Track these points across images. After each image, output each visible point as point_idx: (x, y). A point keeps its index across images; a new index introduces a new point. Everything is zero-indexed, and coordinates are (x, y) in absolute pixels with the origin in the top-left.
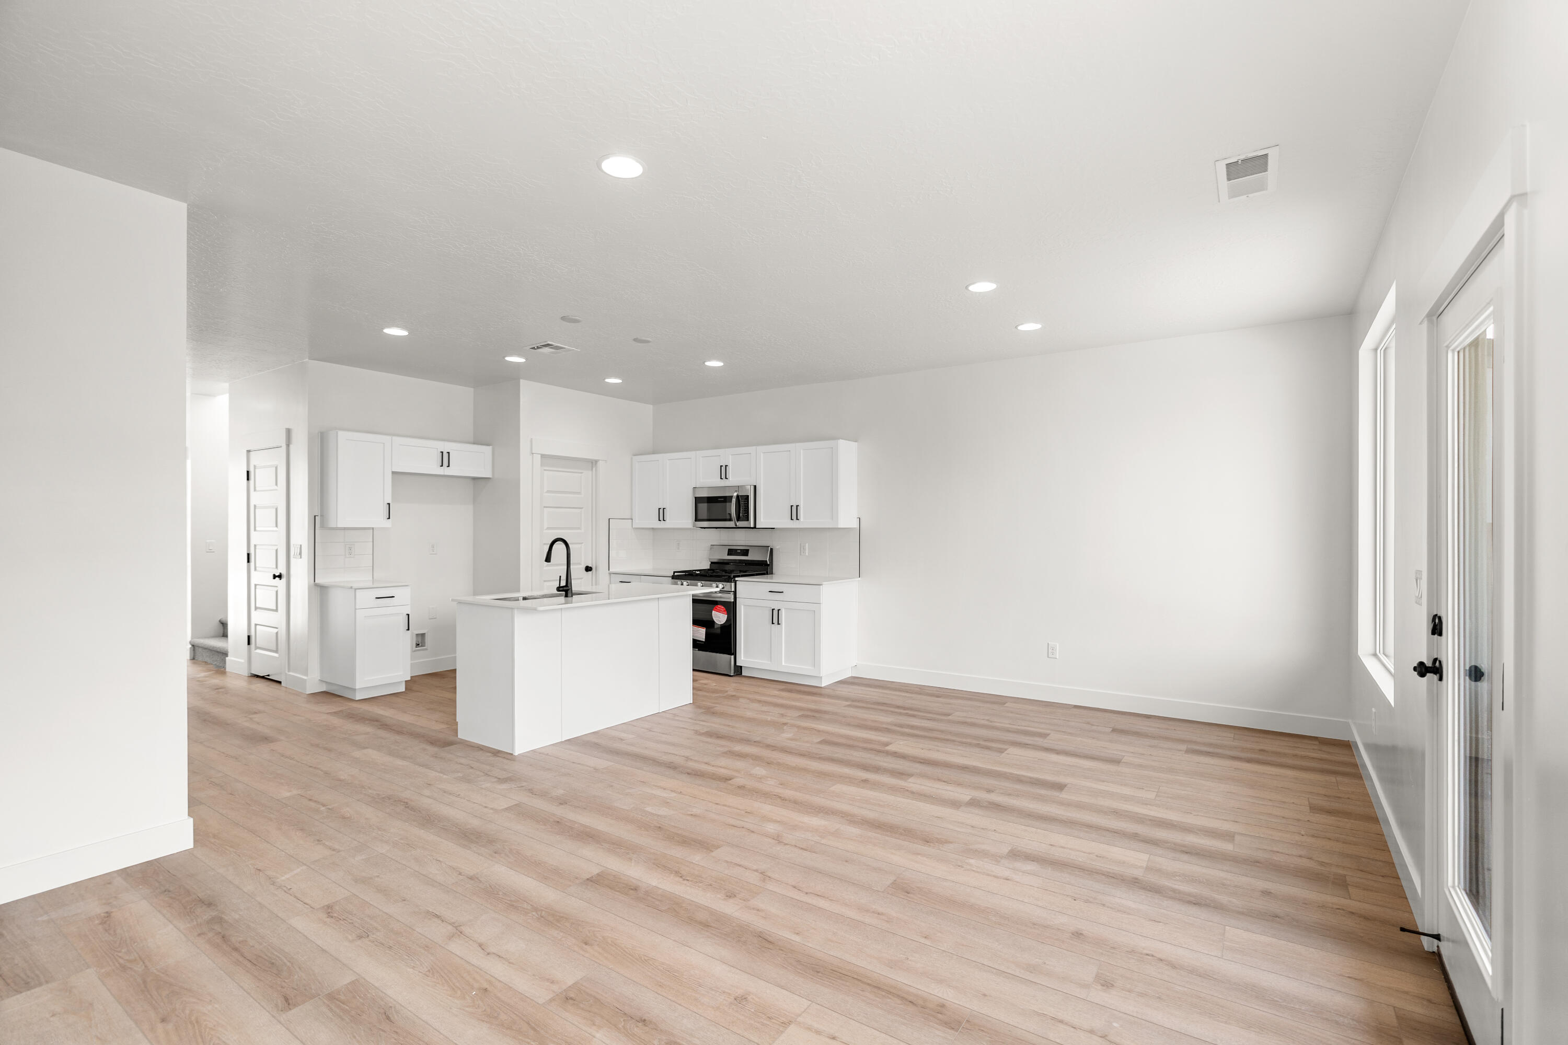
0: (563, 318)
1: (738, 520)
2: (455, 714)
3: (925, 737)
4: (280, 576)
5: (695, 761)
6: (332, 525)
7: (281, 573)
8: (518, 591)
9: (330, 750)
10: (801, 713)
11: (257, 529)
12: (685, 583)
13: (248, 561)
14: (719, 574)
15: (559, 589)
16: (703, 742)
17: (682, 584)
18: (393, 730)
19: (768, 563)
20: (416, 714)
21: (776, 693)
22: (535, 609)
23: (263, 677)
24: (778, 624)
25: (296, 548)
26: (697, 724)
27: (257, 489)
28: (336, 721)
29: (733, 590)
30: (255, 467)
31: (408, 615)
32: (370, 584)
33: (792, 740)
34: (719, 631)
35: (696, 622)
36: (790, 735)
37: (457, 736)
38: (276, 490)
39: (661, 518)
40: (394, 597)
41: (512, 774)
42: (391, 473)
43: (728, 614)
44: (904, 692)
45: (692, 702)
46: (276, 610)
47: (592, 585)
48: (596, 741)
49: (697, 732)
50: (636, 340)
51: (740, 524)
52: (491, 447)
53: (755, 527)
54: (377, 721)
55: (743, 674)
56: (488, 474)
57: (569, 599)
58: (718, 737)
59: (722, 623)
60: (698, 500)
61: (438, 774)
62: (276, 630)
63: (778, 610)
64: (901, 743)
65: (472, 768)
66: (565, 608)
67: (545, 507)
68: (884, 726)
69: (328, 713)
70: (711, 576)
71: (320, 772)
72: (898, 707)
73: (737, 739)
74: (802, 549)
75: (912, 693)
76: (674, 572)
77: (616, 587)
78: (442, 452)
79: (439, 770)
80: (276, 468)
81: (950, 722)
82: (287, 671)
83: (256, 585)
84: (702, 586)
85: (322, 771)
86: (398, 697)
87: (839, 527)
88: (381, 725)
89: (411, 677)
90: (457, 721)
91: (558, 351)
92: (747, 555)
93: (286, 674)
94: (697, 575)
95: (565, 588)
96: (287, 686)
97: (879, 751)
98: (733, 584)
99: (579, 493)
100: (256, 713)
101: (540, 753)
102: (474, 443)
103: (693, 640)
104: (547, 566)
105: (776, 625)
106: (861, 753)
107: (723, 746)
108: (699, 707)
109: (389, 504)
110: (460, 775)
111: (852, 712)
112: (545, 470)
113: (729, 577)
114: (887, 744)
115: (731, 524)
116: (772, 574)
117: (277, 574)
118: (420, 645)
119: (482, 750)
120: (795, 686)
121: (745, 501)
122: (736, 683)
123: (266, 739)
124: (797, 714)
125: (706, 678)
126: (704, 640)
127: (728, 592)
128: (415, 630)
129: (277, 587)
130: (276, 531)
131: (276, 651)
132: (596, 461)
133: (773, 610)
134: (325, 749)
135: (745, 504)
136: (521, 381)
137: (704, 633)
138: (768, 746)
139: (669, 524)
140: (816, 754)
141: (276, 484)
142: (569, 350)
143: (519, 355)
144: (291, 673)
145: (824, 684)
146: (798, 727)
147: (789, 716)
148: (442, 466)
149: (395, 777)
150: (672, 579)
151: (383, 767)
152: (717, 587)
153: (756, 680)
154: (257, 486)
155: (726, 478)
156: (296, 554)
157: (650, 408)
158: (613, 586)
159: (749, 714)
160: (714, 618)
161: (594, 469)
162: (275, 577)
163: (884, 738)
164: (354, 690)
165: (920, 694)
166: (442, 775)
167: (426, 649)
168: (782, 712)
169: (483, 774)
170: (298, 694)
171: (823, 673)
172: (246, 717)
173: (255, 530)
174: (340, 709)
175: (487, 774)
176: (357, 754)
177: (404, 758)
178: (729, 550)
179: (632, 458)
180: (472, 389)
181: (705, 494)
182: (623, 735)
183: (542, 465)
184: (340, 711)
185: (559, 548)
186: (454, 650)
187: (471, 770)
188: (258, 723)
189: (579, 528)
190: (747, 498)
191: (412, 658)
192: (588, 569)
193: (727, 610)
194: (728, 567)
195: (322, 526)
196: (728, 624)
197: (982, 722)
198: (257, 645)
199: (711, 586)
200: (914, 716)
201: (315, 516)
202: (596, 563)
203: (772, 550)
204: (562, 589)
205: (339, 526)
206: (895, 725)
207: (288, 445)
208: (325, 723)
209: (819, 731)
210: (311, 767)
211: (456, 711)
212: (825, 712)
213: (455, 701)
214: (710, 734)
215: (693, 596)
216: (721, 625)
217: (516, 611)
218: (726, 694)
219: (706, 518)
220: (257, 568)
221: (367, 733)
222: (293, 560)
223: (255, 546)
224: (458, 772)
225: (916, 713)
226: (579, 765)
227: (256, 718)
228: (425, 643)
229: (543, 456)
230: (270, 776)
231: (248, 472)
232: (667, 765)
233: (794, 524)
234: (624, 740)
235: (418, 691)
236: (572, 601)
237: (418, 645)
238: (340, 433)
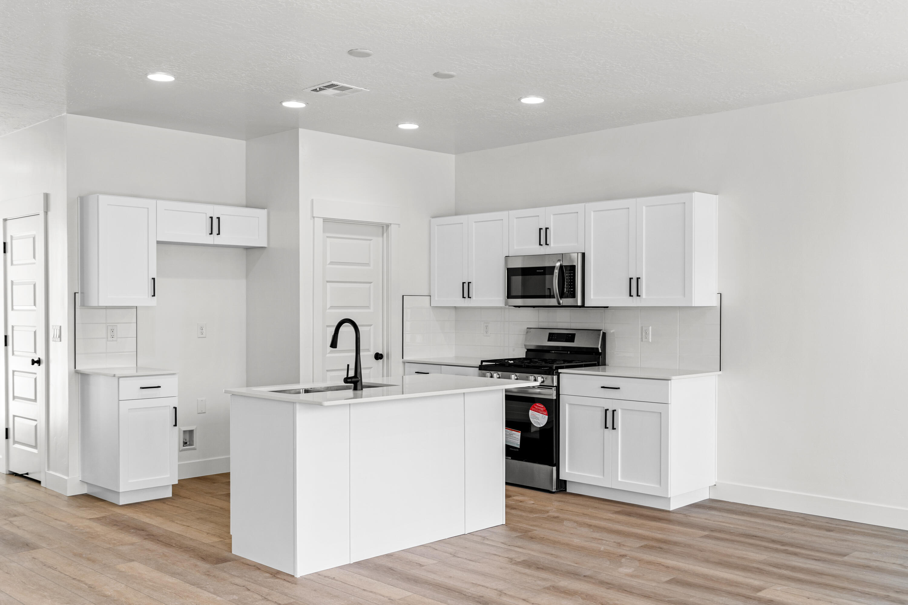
0: (351, 52)
1: (561, 297)
2: (228, 526)
3: (811, 583)
4: (39, 362)
5: (511, 596)
6: (94, 303)
7: (39, 358)
8: (298, 382)
9: (94, 561)
10: (643, 543)
11: (15, 308)
12: (495, 375)
13: (6, 345)
14: (537, 364)
15: (346, 380)
16: (520, 573)
17: (492, 377)
18: (161, 541)
19: (600, 351)
20: (185, 524)
21: (614, 516)
22: (320, 404)
23: (21, 476)
24: (613, 428)
25: (55, 330)
26: (511, 550)
27: (14, 263)
28: (99, 528)
29: (555, 384)
30: (12, 237)
31: (175, 408)
32: (133, 372)
33: (632, 576)
34: (537, 436)
35: (510, 424)
36: (629, 571)
37: (232, 552)
38: (34, 263)
39: (466, 295)
40: (160, 387)
41: (294, 600)
42: (156, 243)
43: (549, 415)
44: (781, 522)
45: (504, 523)
46: (35, 400)
47: (383, 376)
48: (390, 565)
49: (511, 561)
50: (436, 75)
51: (564, 302)
52: (266, 210)
53: (583, 306)
54: (143, 530)
55: (569, 490)
56: (263, 243)
57: (359, 392)
58: (538, 568)
59: (542, 426)
60: (511, 272)
61: (211, 595)
62: (34, 423)
63: (614, 411)
64: (779, 588)
65: (249, 590)
66: (355, 404)
67: (328, 282)
68: (755, 565)
69: (90, 519)
70: (528, 367)
71: (84, 585)
72: (774, 541)
73: (562, 571)
74: (644, 334)
75: (792, 524)
76: (482, 362)
77: (412, 379)
78: (211, 218)
79: (212, 590)
80: (34, 238)
81: (845, 564)
82: (46, 469)
83: (14, 371)
84: (517, 379)
85: (86, 584)
86: (164, 503)
87: (693, 306)
88: (148, 535)
89: (179, 480)
90: (231, 534)
91: (344, 92)
92: (573, 341)
93: (46, 472)
94: (511, 365)
95: (353, 380)
96: (47, 487)
97: (749, 598)
98: (555, 377)
99: (368, 264)
100: (15, 516)
101: (325, 577)
102: (247, 206)
103: (507, 446)
104: (331, 352)
105: (609, 431)
106: (724, 598)
107: (544, 579)
108: (514, 529)
109: (154, 279)
110: (235, 597)
111: (710, 544)
112: (328, 237)
113: (551, 368)
114: (759, 589)
115: (553, 302)
116: (605, 365)
117: (36, 359)
118: (188, 443)
119: (259, 569)
120: (639, 509)
121: (570, 273)
122: (560, 501)
123: (27, 546)
124: (640, 543)
125: (523, 495)
126: (519, 447)
127: (550, 387)
128: (183, 426)
129: (35, 374)
130: (34, 310)
131: (35, 447)
132: (388, 226)
133: (606, 410)
134: (89, 559)
135: (570, 276)
136: (300, 130)
137: (519, 437)
138: (602, 583)
139: (476, 301)
140: (665, 596)
141: (34, 257)
142: (357, 91)
143: (298, 99)
144: (51, 472)
145: (673, 506)
146: (640, 560)
147: (628, 546)
148: (211, 233)
149: (164, 596)
150: (479, 370)
151: (151, 584)
152: (535, 380)
153: (585, 499)
154: (14, 259)
155: (546, 244)
156: (55, 336)
157: (452, 157)
158: (407, 378)
159: (576, 541)
160: (531, 419)
161: (385, 234)
162: (33, 362)
163: (755, 581)
164: (118, 493)
165: (803, 526)
166: (215, 596)
167: (195, 449)
168: (619, 541)
169: (261, 598)
170: (58, 496)
171: (671, 494)
172: (5, 519)
173: (12, 309)
174: (103, 514)
175: (265, 598)
176: (123, 567)
177: (173, 574)
178: (550, 334)
179: (430, 221)
180: (244, 142)
181: (518, 264)
182: (423, 560)
183: (324, 231)
184: (103, 517)
185: (347, 330)
186: (228, 451)
187: (248, 593)
188: (18, 527)
189: (368, 307)
190: (573, 268)
191: (180, 459)
192: (378, 357)
193: (547, 409)
194: (547, 356)
195: (83, 305)
196: (549, 427)
197: (895, 567)
198: (16, 440)
199: (527, 379)
200: (796, 554)
201: (75, 293)
202: (388, 349)
203: (604, 334)
204: (350, 380)
205: (102, 304)
206: (770, 565)
207: (46, 213)
208: (88, 530)
209: (668, 567)
210: (74, 579)
211: (230, 523)
212: (676, 544)
213: (229, 511)
214: (528, 564)
215: (506, 391)
216: (540, 427)
217: (298, 406)
218: (548, 514)
219: (520, 294)
220: (15, 353)
221: (132, 544)
222: (52, 343)
223: (13, 327)
224: (234, 594)
225: (798, 550)
226: (371, 594)
227: (17, 521)
228: (193, 441)
229: (325, 220)
230: (32, 588)
231: (5, 244)
232: (477, 599)
233: (634, 302)
234: (423, 566)
235: (186, 498)
236: (362, 394)
237: (186, 443)
238: (101, 197)
